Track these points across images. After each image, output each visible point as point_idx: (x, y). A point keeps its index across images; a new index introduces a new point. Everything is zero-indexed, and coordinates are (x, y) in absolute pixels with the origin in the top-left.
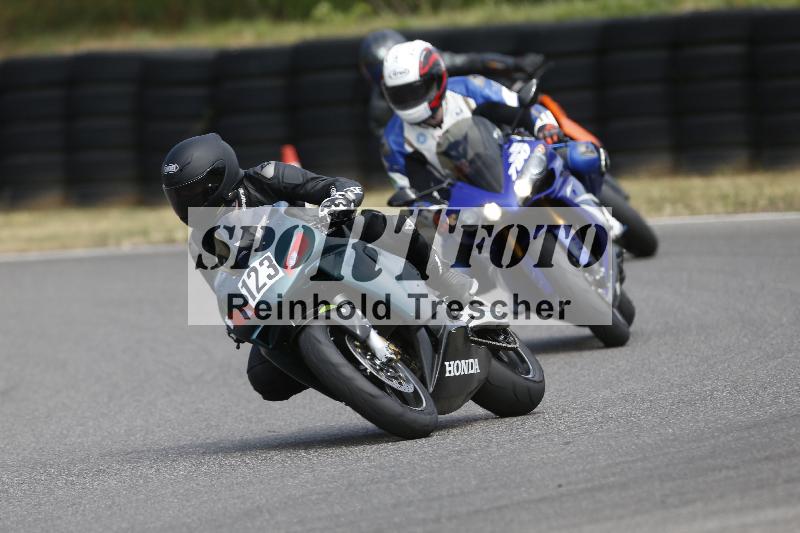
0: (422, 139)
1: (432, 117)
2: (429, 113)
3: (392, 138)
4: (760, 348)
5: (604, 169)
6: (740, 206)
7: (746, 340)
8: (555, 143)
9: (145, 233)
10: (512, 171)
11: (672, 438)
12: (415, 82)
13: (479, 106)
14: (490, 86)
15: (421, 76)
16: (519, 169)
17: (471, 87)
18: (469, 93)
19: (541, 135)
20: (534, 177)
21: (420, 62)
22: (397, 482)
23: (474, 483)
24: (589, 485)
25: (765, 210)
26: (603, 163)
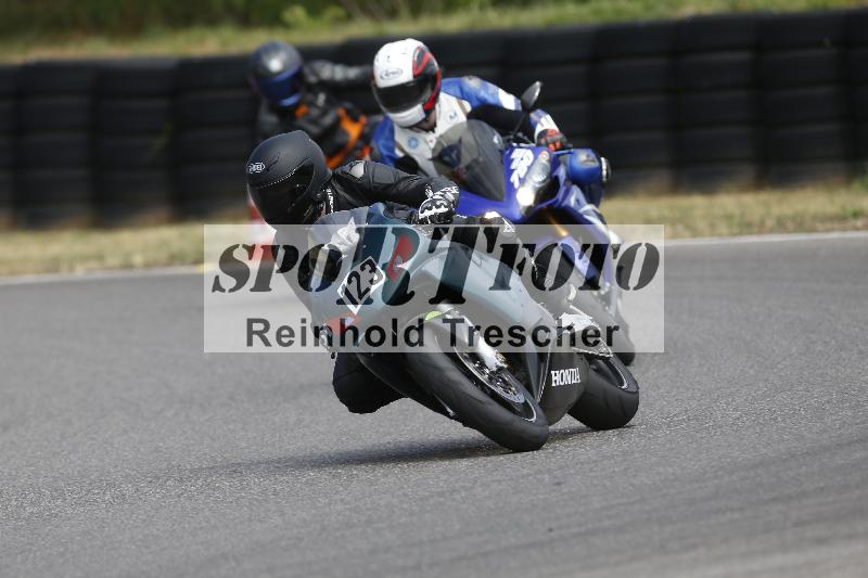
0: (413, 143)
1: (425, 120)
2: (424, 116)
3: (382, 142)
4: (767, 380)
5: (604, 179)
6: (747, 227)
7: (752, 372)
8: (556, 150)
9: (100, 257)
10: (514, 179)
11: (672, 477)
12: (408, 83)
13: (474, 109)
14: (486, 89)
15: (414, 76)
16: (522, 176)
17: (466, 89)
18: (463, 95)
19: (543, 141)
20: (538, 186)
21: (414, 61)
22: (375, 526)
23: (457, 527)
24: (583, 529)
25: (772, 231)
26: (604, 173)
